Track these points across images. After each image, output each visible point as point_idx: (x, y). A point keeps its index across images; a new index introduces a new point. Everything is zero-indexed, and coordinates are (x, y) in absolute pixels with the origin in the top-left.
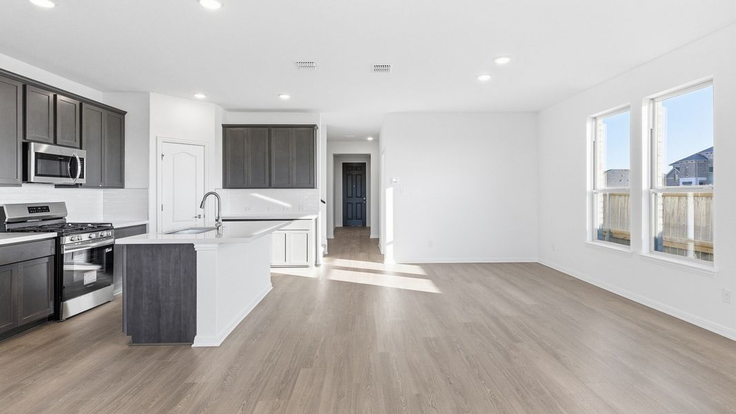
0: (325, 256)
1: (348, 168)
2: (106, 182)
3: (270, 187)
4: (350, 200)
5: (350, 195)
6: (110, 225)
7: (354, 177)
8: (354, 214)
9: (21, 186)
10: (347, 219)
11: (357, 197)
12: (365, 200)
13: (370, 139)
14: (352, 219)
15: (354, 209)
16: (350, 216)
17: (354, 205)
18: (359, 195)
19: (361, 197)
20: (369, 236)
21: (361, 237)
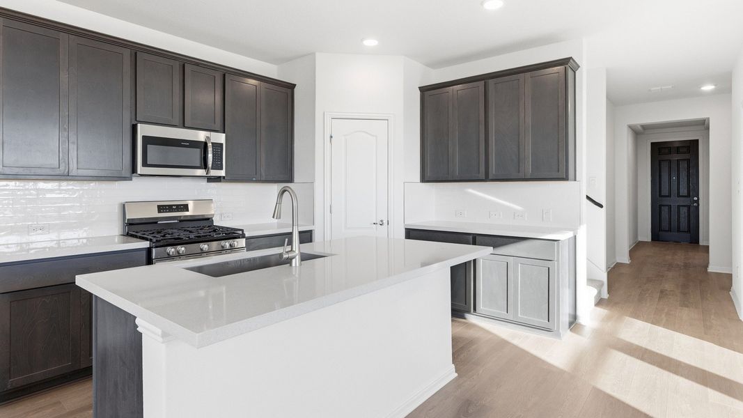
0: (600, 302)
1: (661, 152)
2: (263, 174)
3: (486, 179)
4: (666, 201)
5: (665, 191)
6: (241, 232)
7: (674, 166)
8: (674, 224)
9: (131, 180)
10: (661, 230)
11: (679, 196)
12: (697, 202)
13: (708, 88)
14: (670, 230)
15: (674, 217)
16: (665, 225)
17: (674, 210)
18: (684, 191)
19: (688, 196)
20: (707, 266)
21: (686, 266)
